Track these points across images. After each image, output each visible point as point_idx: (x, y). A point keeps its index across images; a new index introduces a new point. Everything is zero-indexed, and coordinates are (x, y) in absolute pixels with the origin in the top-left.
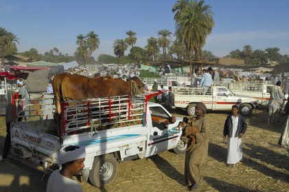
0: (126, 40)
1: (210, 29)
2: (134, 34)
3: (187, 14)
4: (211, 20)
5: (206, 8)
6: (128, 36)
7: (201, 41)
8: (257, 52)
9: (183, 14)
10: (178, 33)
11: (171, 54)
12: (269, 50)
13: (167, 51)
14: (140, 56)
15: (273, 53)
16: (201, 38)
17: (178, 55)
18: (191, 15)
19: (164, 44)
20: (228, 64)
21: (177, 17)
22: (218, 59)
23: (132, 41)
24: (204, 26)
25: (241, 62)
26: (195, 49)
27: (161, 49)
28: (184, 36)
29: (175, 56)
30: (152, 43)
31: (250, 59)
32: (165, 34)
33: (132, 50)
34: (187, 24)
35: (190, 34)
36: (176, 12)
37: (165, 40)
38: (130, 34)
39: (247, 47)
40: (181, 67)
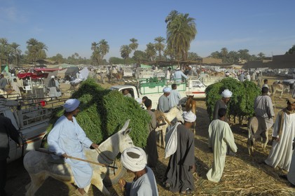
0: (130, 45)
1: (194, 36)
2: (136, 40)
3: (175, 25)
4: (194, 29)
5: (190, 19)
6: (131, 43)
7: (187, 45)
8: (231, 53)
9: (172, 24)
10: (169, 40)
11: (165, 56)
12: (241, 51)
13: (162, 53)
14: (141, 58)
15: (244, 54)
16: (186, 43)
17: (171, 56)
18: (179, 25)
19: (160, 48)
20: (209, 63)
21: (168, 27)
22: (201, 59)
23: (134, 46)
24: (188, 33)
25: (220, 61)
26: (182, 51)
27: (157, 52)
28: (173, 42)
29: (168, 57)
30: (150, 47)
31: (226, 58)
32: (160, 40)
33: (135, 53)
34: (176, 32)
35: (178, 40)
36: (168, 22)
37: (160, 44)
38: (133, 40)
39: (224, 49)
40: (172, 66)
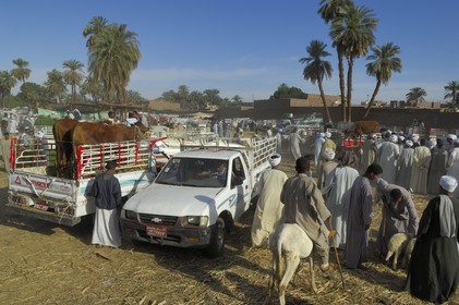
0: (13, 71)
1: (135, 63)
2: (26, 63)
3: (104, 41)
4: (137, 51)
5: (130, 35)
6: (16, 67)
7: (125, 77)
8: (194, 94)
9: (98, 41)
10: (93, 67)
11: (83, 94)
12: (208, 92)
13: (78, 91)
14: (36, 97)
15: (212, 96)
16: (123, 74)
17: (93, 96)
18: (110, 42)
19: (73, 80)
20: (160, 109)
21: (90, 44)
22: (148, 102)
23: (22, 72)
24: (127, 58)
25: (176, 106)
26: (117, 88)
27: (69, 87)
28: (100, 70)
29: (89, 97)
30: (54, 78)
31: (187, 103)
32: (73, 66)
33: (23, 87)
34: (104, 54)
35: (109, 68)
36: (88, 37)
37: (75, 74)
38: (20, 63)
39: (183, 88)
40: (98, 112)
